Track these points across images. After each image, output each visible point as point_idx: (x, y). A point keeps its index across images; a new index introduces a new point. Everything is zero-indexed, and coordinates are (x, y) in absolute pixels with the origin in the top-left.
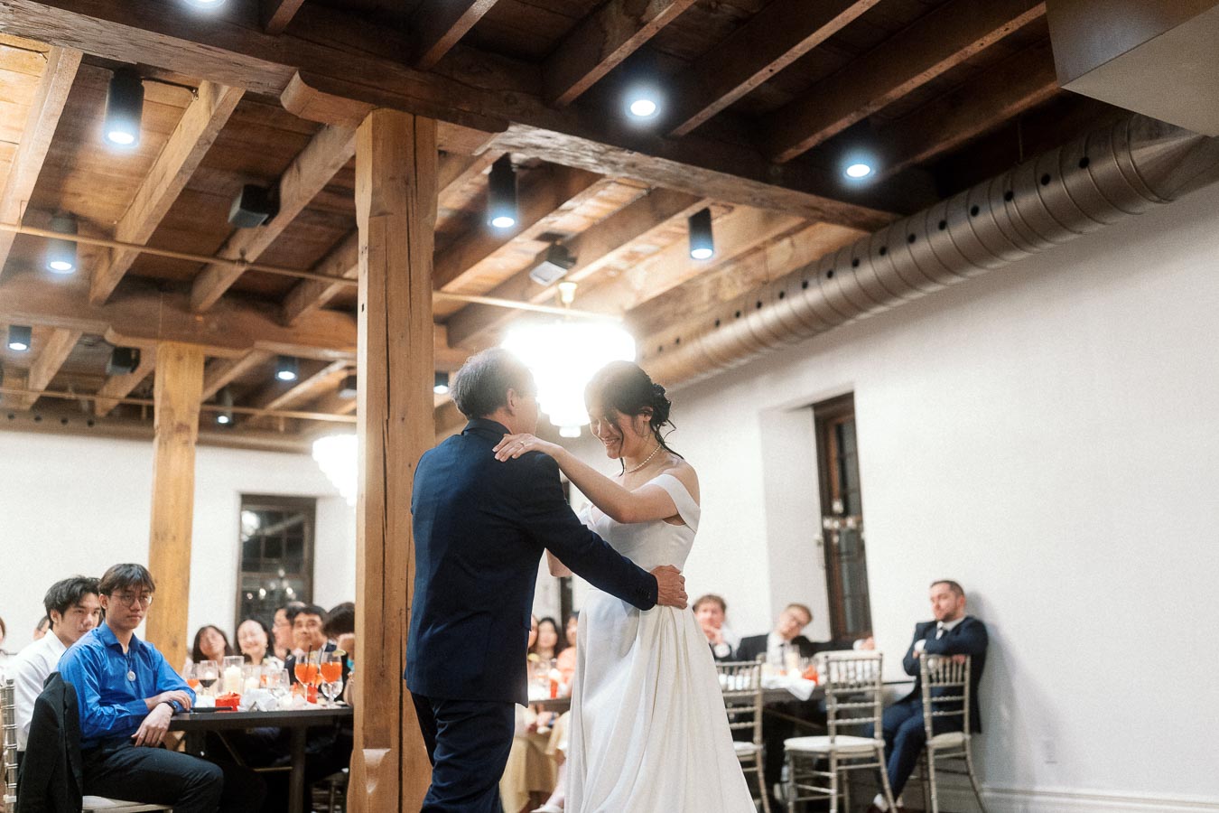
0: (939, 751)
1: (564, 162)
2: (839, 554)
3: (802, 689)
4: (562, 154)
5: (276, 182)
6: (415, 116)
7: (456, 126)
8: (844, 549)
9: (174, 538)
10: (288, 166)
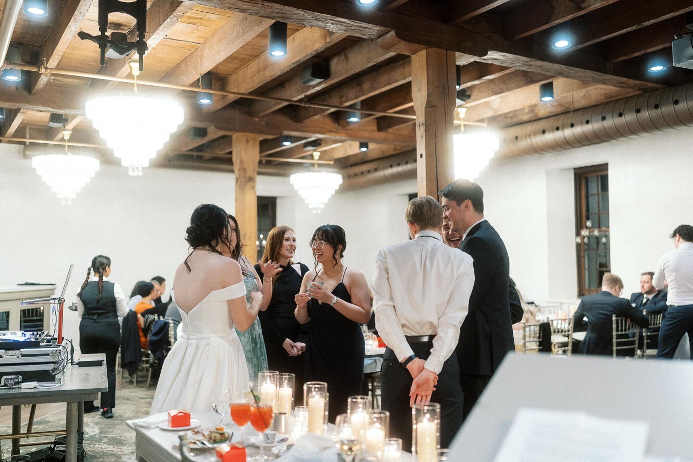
6: (447, 51)
9: (250, 238)
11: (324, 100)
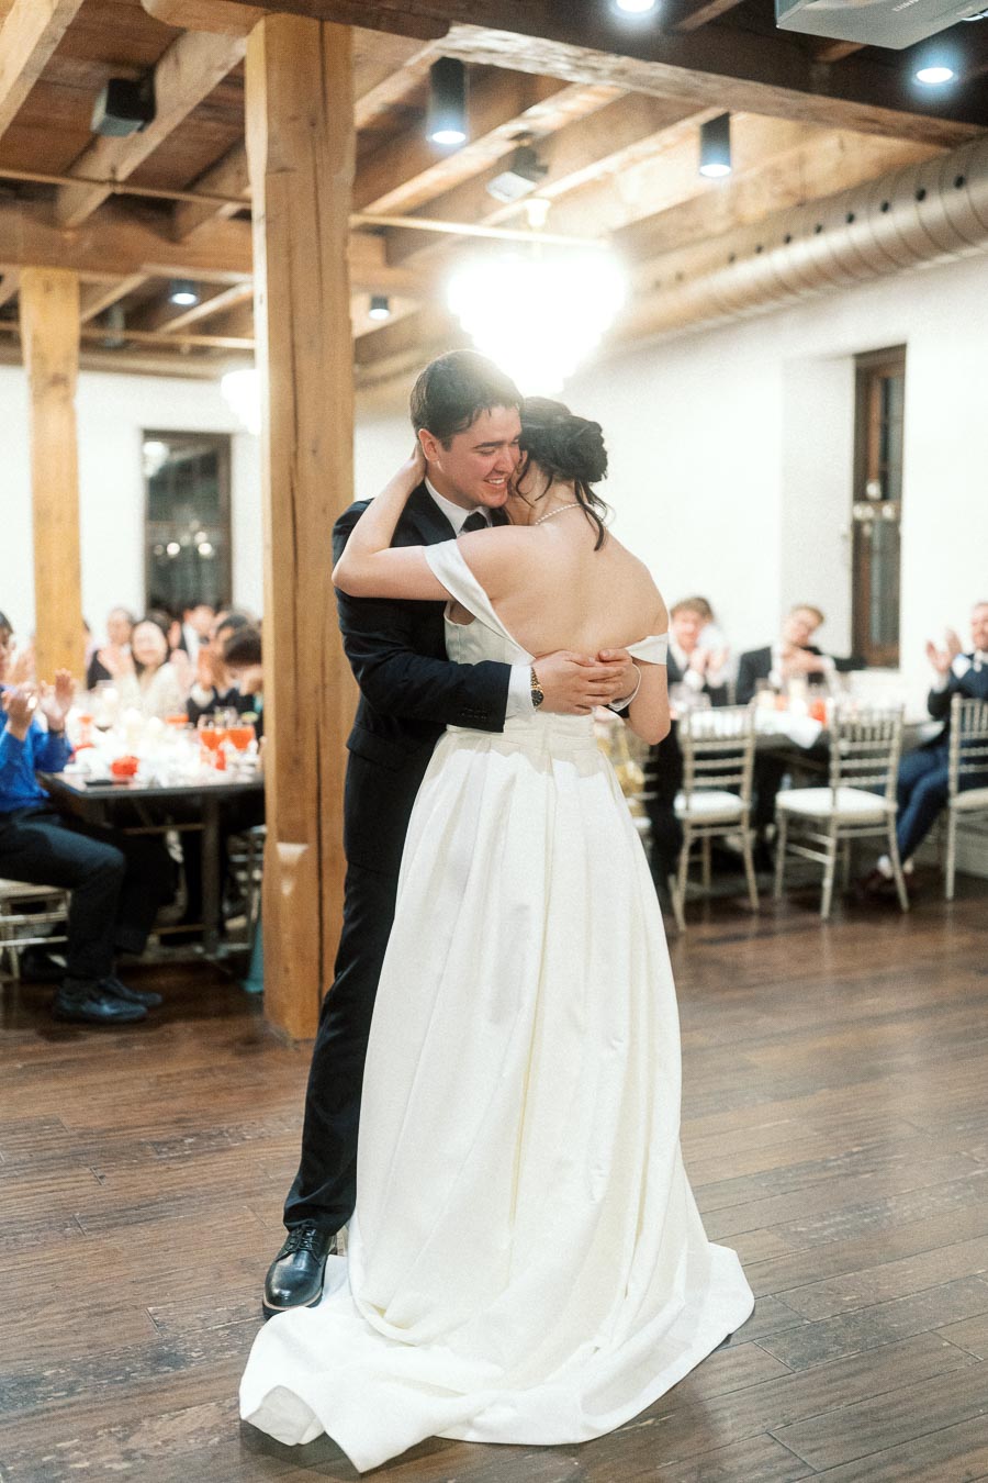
0: (965, 812)
1: (528, 68)
2: (870, 551)
3: (805, 733)
4: (523, 59)
5: (149, 72)
6: (322, 21)
7: (378, 33)
8: (877, 544)
10: (162, 55)
11: (213, 185)
